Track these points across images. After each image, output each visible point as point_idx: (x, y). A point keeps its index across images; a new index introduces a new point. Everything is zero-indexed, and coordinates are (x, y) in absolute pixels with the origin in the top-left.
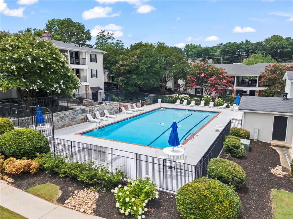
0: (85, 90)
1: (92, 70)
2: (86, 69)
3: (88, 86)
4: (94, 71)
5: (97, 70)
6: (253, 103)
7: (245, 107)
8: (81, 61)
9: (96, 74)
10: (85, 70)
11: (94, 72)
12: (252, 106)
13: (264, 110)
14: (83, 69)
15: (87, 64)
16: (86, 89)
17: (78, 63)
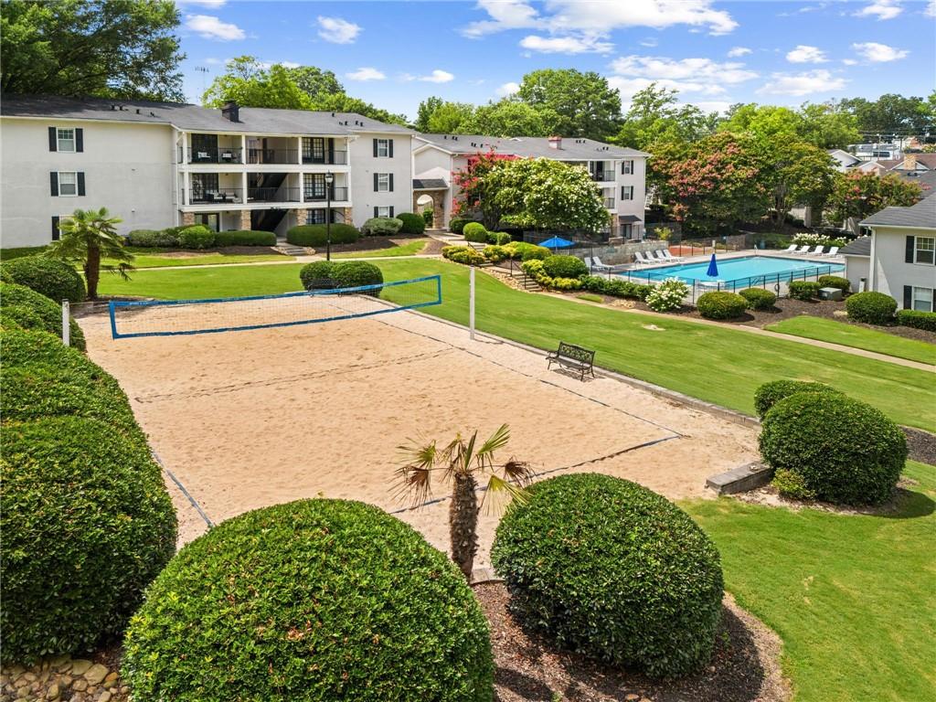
1: (623, 188)
2: (614, 188)
3: (616, 214)
4: (628, 188)
5: (632, 188)
8: (606, 175)
9: (630, 193)
10: (612, 190)
11: (627, 191)
14: (608, 189)
15: (616, 179)
17: (603, 180)
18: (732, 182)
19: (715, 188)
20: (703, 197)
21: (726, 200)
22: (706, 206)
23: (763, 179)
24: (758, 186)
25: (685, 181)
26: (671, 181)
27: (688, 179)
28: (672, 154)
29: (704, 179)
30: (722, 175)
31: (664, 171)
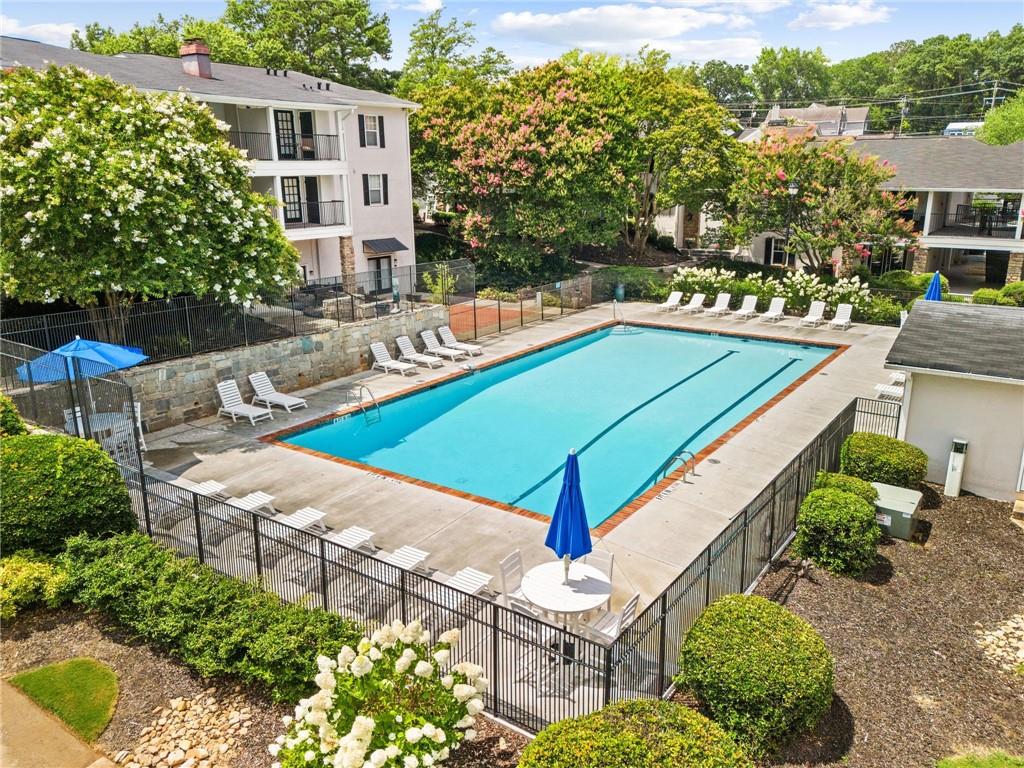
0: (339, 254)
1: (365, 177)
2: (341, 176)
3: (350, 238)
4: (377, 178)
5: (385, 177)
6: (956, 334)
7: (919, 350)
8: (322, 145)
9: (382, 189)
10: (336, 181)
11: (375, 185)
12: (946, 350)
13: (994, 369)
14: (329, 178)
15: (342, 157)
16: (341, 252)
17: (310, 156)
18: (566, 161)
19: (538, 176)
20: (515, 198)
21: (556, 203)
22: (522, 214)
23: (621, 155)
24: (613, 170)
25: (482, 162)
26: (458, 163)
27: (488, 158)
28: (459, 106)
29: (515, 156)
30: (548, 146)
31: (444, 142)
